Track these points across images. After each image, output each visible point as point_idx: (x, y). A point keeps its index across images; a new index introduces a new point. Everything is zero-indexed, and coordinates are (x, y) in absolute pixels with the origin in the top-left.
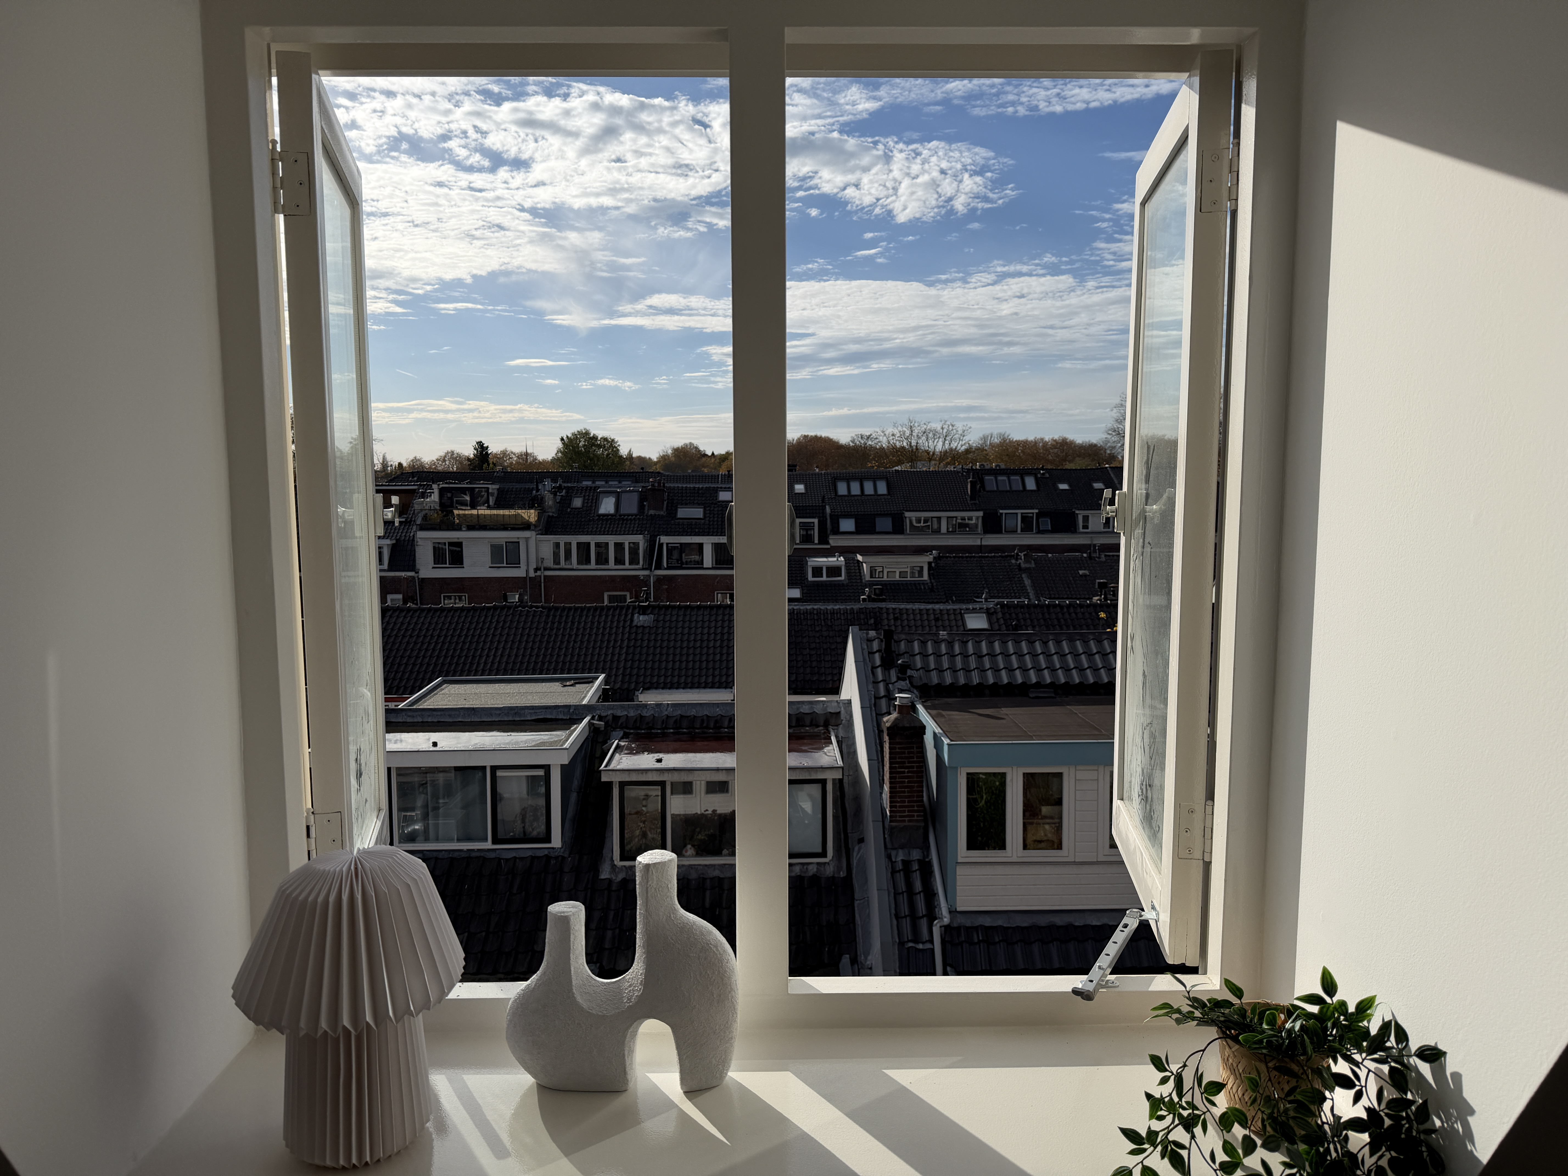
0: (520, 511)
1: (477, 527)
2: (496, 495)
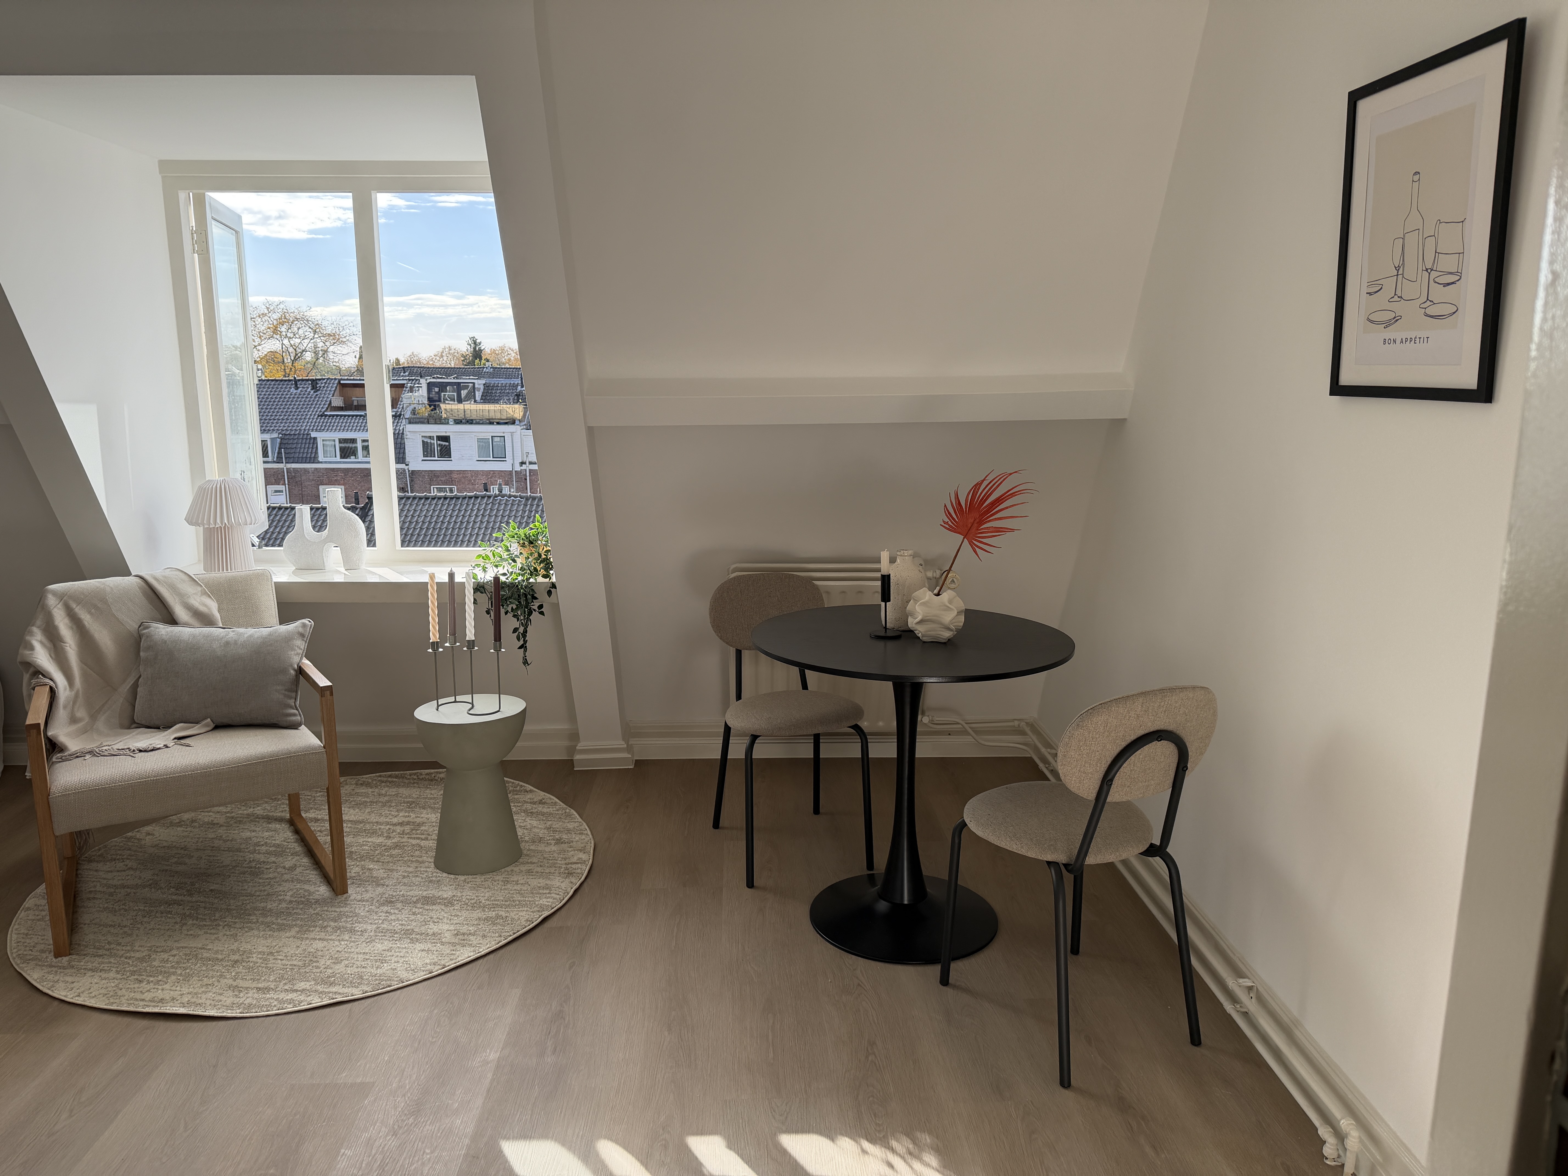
0: (505, 406)
1: (463, 421)
2: (482, 390)
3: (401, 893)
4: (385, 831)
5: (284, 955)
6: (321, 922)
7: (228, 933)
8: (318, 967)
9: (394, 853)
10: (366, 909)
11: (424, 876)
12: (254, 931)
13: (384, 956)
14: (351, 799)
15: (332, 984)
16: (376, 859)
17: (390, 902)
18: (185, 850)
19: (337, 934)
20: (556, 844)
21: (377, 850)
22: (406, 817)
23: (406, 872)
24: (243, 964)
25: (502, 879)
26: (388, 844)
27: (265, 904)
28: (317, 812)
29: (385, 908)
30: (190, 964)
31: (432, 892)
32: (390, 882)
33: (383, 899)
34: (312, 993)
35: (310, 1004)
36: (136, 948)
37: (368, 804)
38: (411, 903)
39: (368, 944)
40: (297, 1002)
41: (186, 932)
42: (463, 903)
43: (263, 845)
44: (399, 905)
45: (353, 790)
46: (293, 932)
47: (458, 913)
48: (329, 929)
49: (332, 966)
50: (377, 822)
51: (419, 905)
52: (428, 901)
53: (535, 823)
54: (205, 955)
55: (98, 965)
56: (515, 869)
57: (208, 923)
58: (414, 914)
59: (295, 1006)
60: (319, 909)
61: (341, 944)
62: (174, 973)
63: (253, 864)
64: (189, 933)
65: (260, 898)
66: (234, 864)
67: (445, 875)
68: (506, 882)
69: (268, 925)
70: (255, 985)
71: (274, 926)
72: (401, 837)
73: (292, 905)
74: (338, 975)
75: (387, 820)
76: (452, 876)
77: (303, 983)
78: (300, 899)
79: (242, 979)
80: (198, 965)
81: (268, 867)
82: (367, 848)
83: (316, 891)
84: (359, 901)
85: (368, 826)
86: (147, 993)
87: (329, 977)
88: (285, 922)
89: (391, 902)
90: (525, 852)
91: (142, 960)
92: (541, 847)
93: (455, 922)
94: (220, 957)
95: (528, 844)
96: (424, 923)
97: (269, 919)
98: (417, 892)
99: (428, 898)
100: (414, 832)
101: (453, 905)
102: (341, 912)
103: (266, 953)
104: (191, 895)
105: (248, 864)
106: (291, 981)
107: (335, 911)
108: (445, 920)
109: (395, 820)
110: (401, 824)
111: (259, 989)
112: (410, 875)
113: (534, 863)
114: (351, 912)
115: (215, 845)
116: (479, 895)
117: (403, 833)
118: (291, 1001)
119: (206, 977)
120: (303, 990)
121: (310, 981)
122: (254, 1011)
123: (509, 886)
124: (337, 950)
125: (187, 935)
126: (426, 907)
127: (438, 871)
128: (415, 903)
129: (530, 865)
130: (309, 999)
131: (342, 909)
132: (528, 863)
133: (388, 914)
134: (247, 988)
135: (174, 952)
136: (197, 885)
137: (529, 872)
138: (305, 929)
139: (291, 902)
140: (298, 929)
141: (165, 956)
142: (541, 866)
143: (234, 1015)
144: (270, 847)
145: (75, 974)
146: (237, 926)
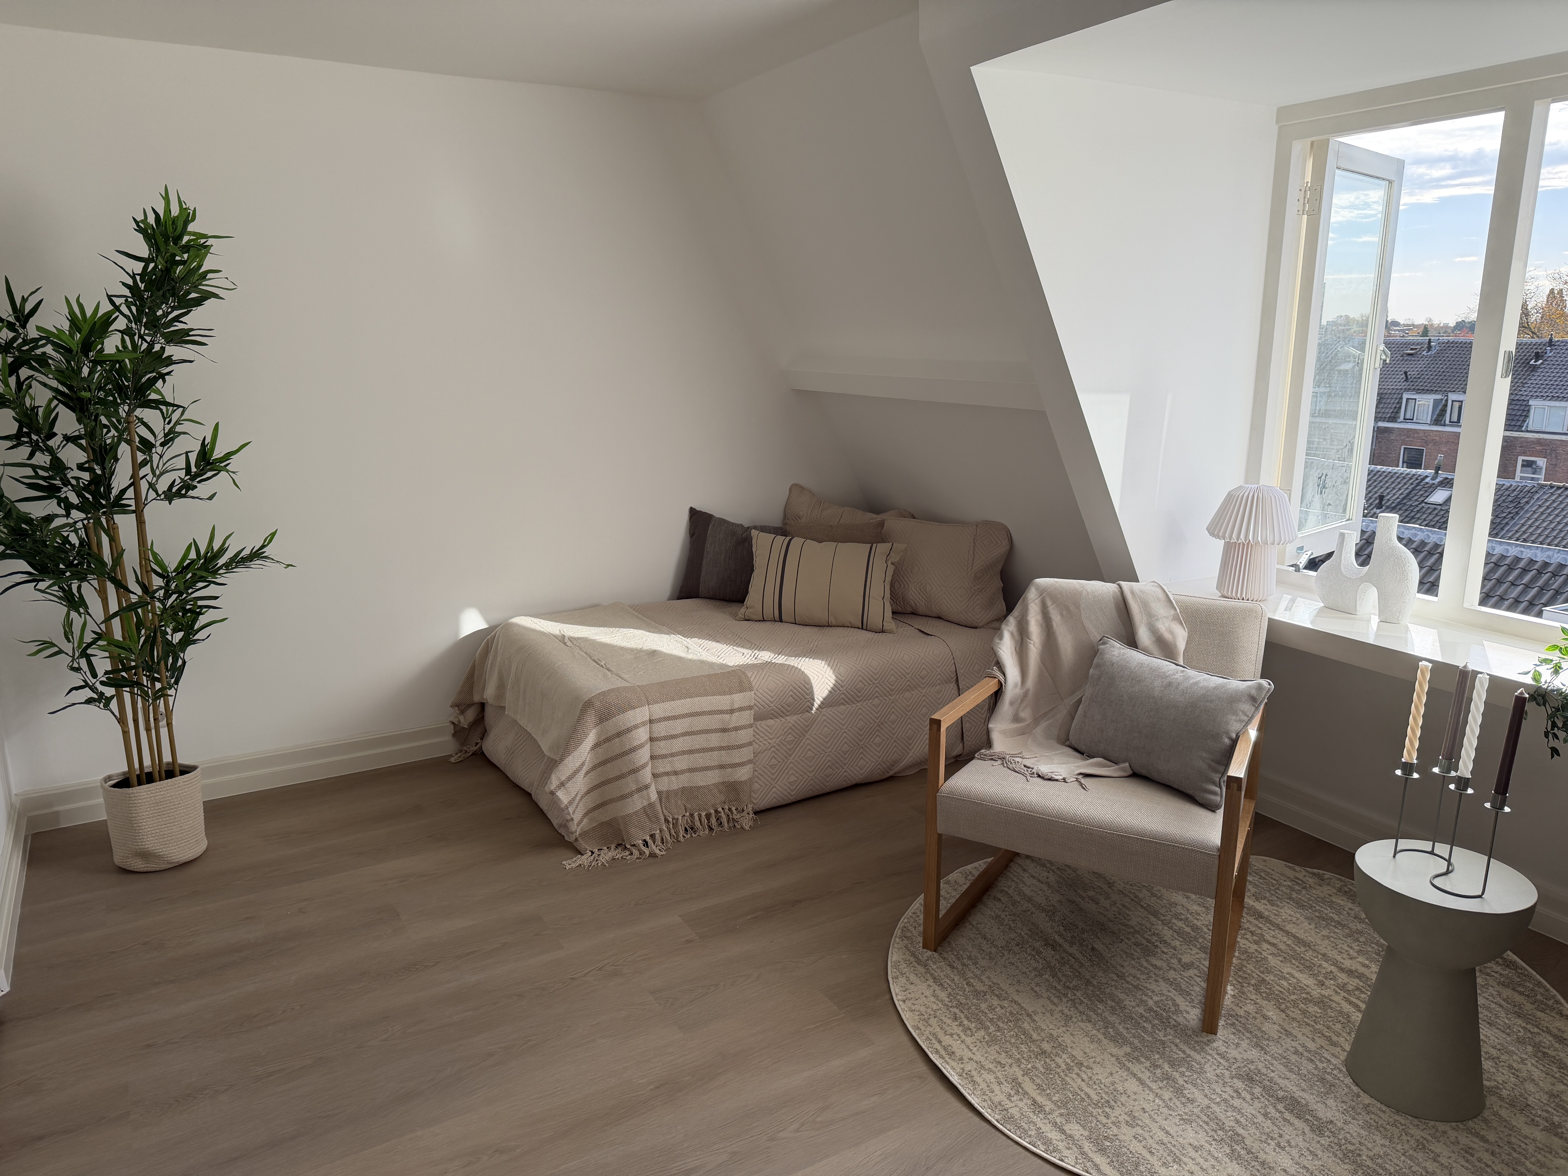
3: (1272, 1075)
4: (1324, 971)
5: (1090, 1075)
6: (1157, 1056)
7: (1066, 1011)
8: (1107, 1116)
9: (1310, 1010)
10: (1218, 1071)
11: (1320, 1065)
12: (1089, 1025)
13: (1185, 1152)
14: (1318, 908)
15: (1102, 1150)
16: (1283, 1006)
17: (1249, 1079)
18: (1109, 887)
19: (1161, 1085)
20: (1545, 1129)
21: (1294, 994)
22: (1364, 965)
23: (1304, 1046)
24: (1048, 1060)
25: (1418, 1137)
26: (1314, 993)
27: (1125, 997)
28: (1269, 907)
29: (1239, 1084)
30: (1006, 1027)
31: (1309, 1098)
32: (1274, 1049)
33: (1246, 1068)
34: (1074, 1147)
35: (1062, 1161)
36: (983, 977)
37: (1333, 924)
38: (1273, 1096)
39: (1182, 1122)
40: (1051, 1148)
41: (1033, 985)
42: (1336, 1141)
43: (1181, 920)
44: (1257, 1090)
45: (1330, 895)
46: (1120, 1052)
47: (1320, 1153)
48: (1158, 1071)
49: (1123, 1125)
50: (1324, 955)
51: (1280, 1107)
52: (1295, 1107)
53: (1537, 1074)
54: (1026, 1026)
55: (943, 977)
56: (1452, 1134)
57: (1059, 987)
58: (1266, 1115)
59: (1046, 1151)
60: (1171, 1037)
61: (1154, 1101)
62: (986, 1028)
63: (1155, 938)
64: (1035, 988)
65: (1127, 985)
66: (1137, 929)
67: (1348, 1081)
68: (1421, 1146)
69: (1107, 1024)
70: (1034, 1094)
71: (1111, 1030)
72: (1336, 992)
73: (1148, 1015)
74: (1117, 1143)
75: (1339, 958)
76: (1355, 1089)
77: (1077, 1127)
78: (1161, 1012)
79: (1031, 1079)
80: (1012, 1033)
81: (1166, 951)
82: (1285, 984)
83: (1185, 1011)
84: (1218, 1054)
85: (1309, 955)
86: (949, 1036)
87: (1106, 1138)
88: (1125, 1032)
89: (1251, 1080)
90: (1486, 1113)
91: (977, 993)
92: (1519, 1121)
93: (1306, 1163)
94: (1035, 1036)
95: (1502, 1103)
96: (1264, 1137)
97: (1113, 1018)
98: (1291, 1085)
99: (1299, 1103)
100: (1357, 993)
101: (1321, 1135)
102: (1189, 1056)
103: (1076, 1061)
104: (1072, 944)
105: (1150, 935)
106: (1068, 1116)
107: (1184, 1052)
108: (1294, 1152)
109: (1348, 963)
110: (1350, 973)
111: (1035, 1103)
112: (1306, 1054)
113: (1486, 1141)
114: (1199, 1063)
115: (1141, 895)
116: (1366, 1143)
117: (1343, 987)
118: (1047, 1142)
119: (1007, 1052)
120: (1070, 1136)
121: (1085, 1130)
122: (1008, 1127)
123: (1420, 1156)
124: (1144, 1106)
125: (1032, 989)
126: (1287, 1115)
127: (1344, 1069)
128: (1278, 1099)
129: (1476, 1140)
130: (1066, 1153)
131: (1192, 1053)
132: (1477, 1134)
133: (1235, 1095)
134: (1026, 1093)
135: (1006, 1004)
136: (1085, 936)
137: (1468, 1151)
138: (1136, 1054)
139: (1151, 1010)
140: (1128, 1050)
141: (995, 1002)
142: (1493, 1154)
143: (989, 1118)
144: (1187, 926)
145: (920, 975)
146: (1081, 1008)
